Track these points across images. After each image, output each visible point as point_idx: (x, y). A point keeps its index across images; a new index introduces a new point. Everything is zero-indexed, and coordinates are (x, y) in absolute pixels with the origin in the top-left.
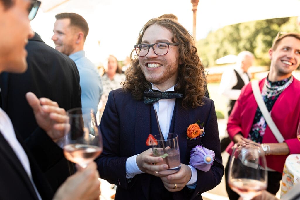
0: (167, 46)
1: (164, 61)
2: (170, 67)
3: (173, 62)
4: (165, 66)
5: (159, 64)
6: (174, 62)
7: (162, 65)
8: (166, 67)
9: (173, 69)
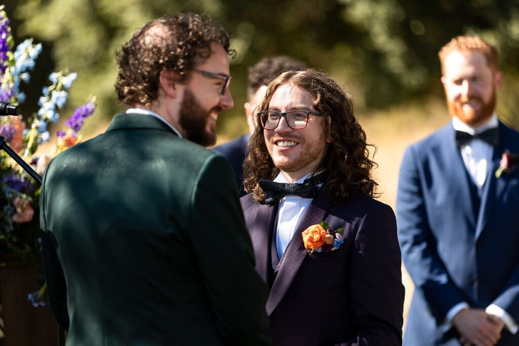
0: (306, 116)
1: (301, 137)
2: (309, 146)
3: (315, 140)
4: (302, 145)
5: (294, 142)
6: (317, 140)
7: (299, 144)
8: (304, 147)
9: (315, 150)
